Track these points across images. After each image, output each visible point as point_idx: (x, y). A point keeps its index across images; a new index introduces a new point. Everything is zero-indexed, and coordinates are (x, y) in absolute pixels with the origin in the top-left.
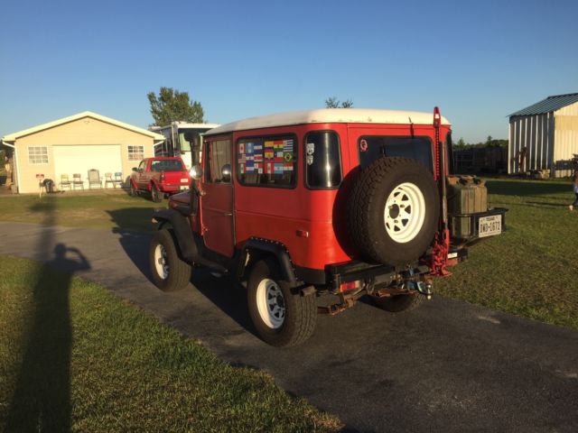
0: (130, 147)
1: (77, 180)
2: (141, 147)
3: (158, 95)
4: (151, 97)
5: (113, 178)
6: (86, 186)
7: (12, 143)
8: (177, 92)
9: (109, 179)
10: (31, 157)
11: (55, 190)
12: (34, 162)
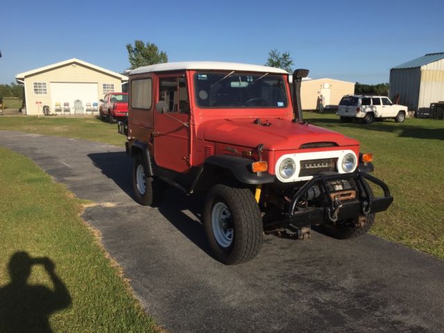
0: (104, 85)
1: (67, 107)
2: (113, 85)
3: (134, 46)
4: (129, 47)
5: (92, 107)
6: (72, 112)
7: (23, 79)
8: (148, 44)
9: (89, 107)
10: (35, 90)
11: (51, 113)
12: (37, 93)
